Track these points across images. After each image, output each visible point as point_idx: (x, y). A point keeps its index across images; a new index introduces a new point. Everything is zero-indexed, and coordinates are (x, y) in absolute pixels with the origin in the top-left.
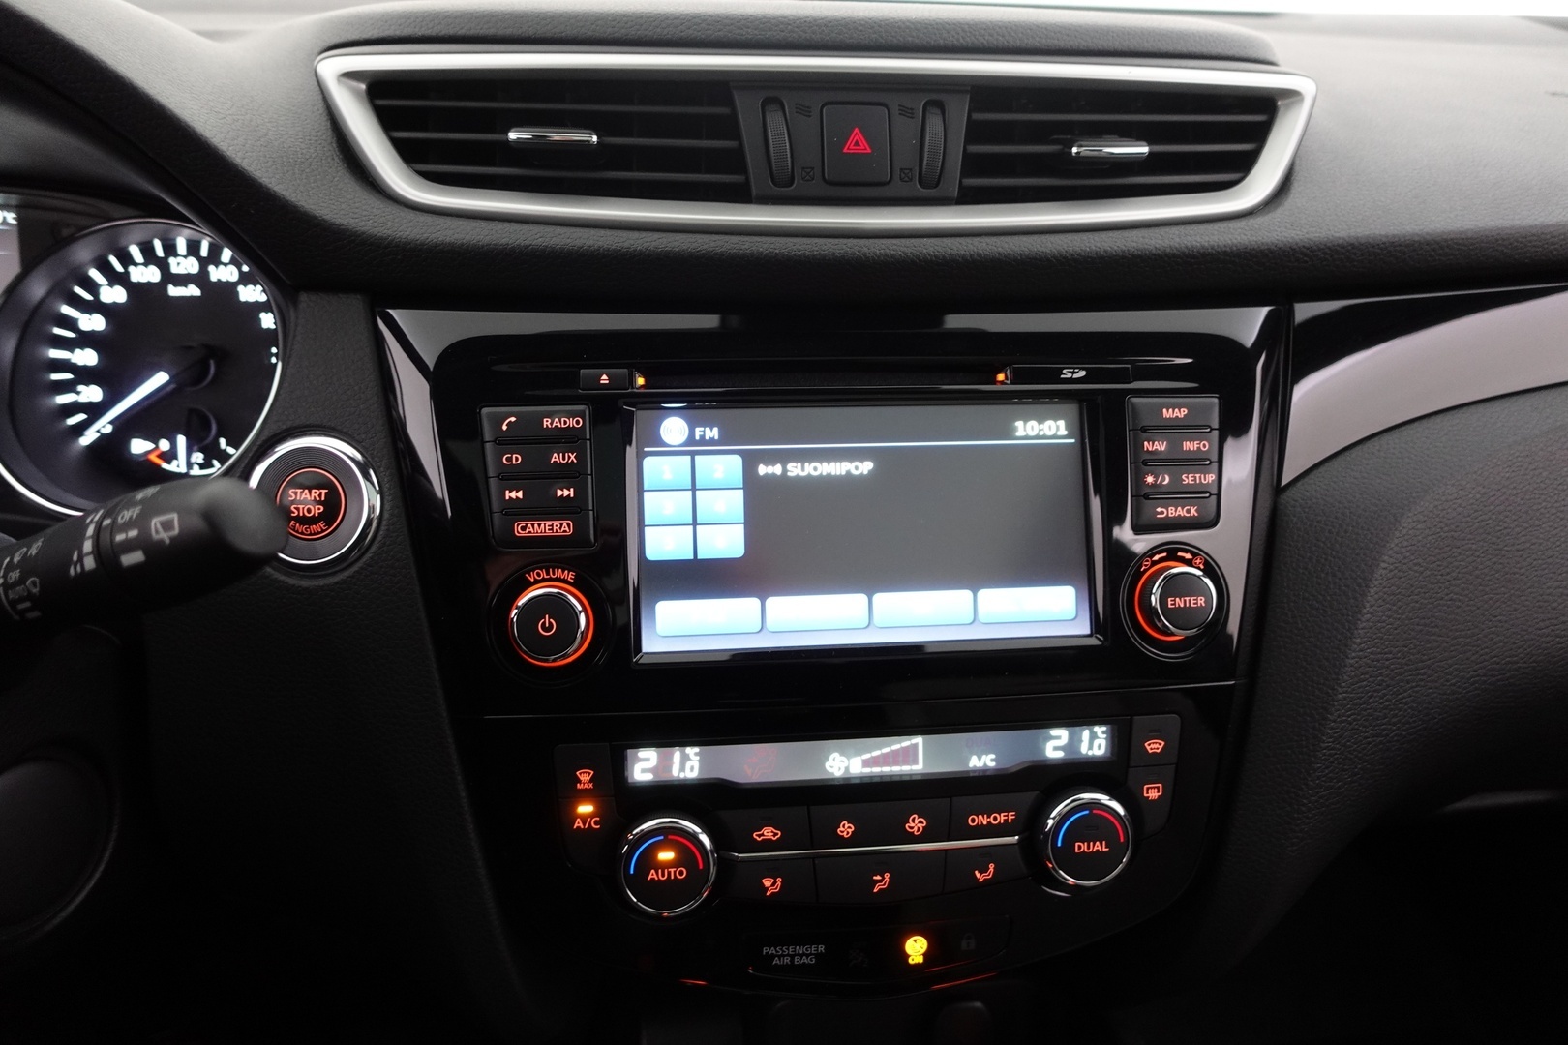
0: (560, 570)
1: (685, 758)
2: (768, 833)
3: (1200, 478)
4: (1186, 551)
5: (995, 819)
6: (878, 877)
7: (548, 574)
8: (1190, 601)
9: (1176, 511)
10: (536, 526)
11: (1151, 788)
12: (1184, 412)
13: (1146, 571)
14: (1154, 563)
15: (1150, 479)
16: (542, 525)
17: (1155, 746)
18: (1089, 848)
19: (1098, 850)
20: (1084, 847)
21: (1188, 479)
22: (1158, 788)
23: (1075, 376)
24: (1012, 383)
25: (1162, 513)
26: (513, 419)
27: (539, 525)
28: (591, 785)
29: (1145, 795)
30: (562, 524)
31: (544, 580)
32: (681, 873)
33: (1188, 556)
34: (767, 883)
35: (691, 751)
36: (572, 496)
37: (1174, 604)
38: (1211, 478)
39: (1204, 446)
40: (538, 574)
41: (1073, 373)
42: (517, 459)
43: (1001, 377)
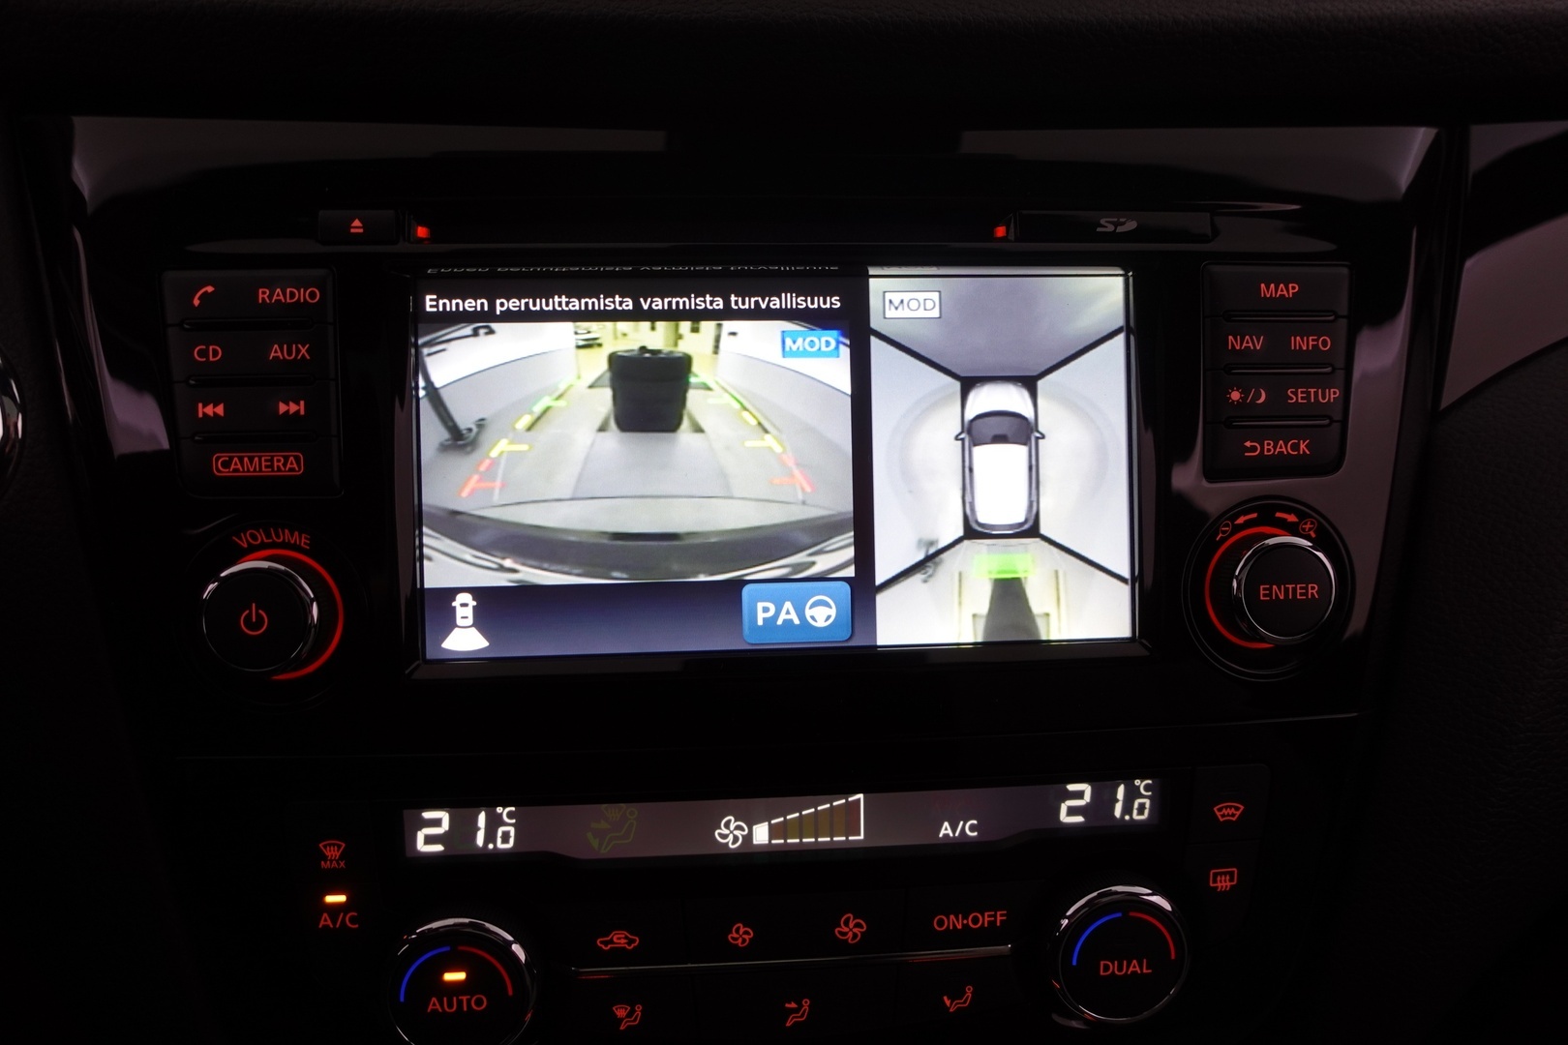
0: (286, 531)
1: (494, 822)
2: (619, 939)
3: (1316, 393)
4: (1288, 510)
5: (975, 920)
6: (793, 1005)
7: (269, 536)
8: (1294, 590)
9: (1275, 448)
10: (246, 459)
11: (1221, 874)
12: (1294, 288)
13: (1223, 540)
14: (1237, 529)
15: (1235, 396)
16: (256, 459)
17: (1228, 812)
18: (1120, 969)
19: (1134, 973)
20: (1113, 967)
21: (1296, 396)
22: (1231, 874)
23: (1120, 229)
24: (1018, 240)
25: (1254, 449)
26: (210, 289)
27: (251, 459)
28: (342, 864)
29: (1212, 885)
30: (286, 459)
31: (263, 546)
32: (479, 1002)
33: (1292, 518)
34: (621, 1012)
35: (503, 812)
36: (302, 412)
37: (1270, 595)
38: (1333, 394)
39: (1325, 343)
40: (254, 537)
41: (1116, 224)
42: (215, 353)
43: (1001, 231)
